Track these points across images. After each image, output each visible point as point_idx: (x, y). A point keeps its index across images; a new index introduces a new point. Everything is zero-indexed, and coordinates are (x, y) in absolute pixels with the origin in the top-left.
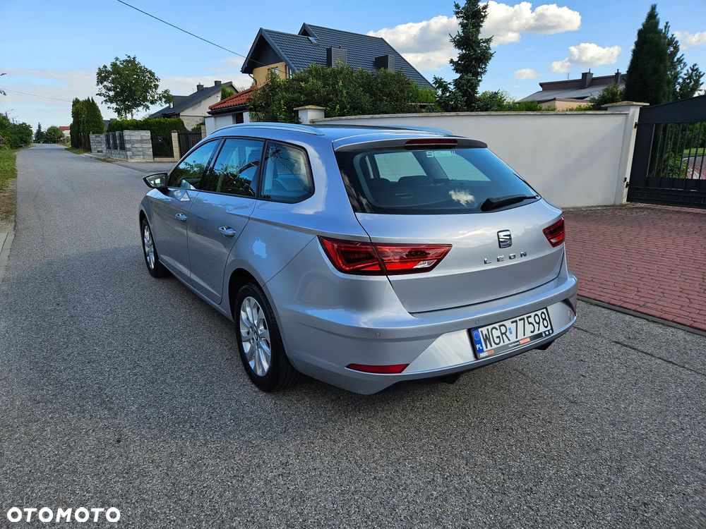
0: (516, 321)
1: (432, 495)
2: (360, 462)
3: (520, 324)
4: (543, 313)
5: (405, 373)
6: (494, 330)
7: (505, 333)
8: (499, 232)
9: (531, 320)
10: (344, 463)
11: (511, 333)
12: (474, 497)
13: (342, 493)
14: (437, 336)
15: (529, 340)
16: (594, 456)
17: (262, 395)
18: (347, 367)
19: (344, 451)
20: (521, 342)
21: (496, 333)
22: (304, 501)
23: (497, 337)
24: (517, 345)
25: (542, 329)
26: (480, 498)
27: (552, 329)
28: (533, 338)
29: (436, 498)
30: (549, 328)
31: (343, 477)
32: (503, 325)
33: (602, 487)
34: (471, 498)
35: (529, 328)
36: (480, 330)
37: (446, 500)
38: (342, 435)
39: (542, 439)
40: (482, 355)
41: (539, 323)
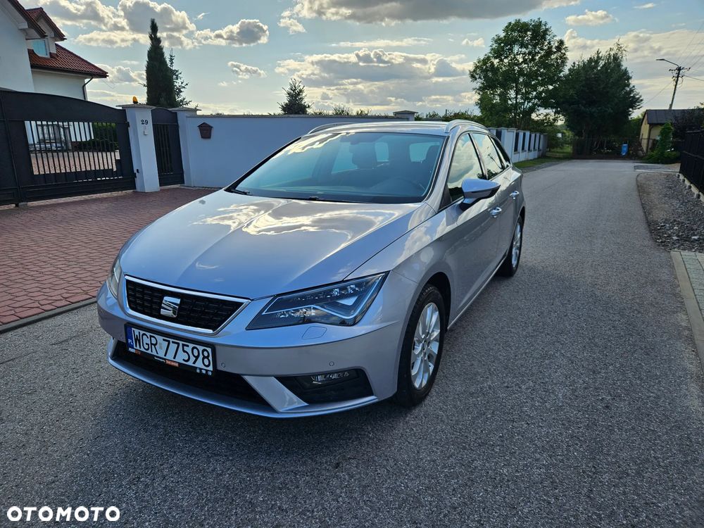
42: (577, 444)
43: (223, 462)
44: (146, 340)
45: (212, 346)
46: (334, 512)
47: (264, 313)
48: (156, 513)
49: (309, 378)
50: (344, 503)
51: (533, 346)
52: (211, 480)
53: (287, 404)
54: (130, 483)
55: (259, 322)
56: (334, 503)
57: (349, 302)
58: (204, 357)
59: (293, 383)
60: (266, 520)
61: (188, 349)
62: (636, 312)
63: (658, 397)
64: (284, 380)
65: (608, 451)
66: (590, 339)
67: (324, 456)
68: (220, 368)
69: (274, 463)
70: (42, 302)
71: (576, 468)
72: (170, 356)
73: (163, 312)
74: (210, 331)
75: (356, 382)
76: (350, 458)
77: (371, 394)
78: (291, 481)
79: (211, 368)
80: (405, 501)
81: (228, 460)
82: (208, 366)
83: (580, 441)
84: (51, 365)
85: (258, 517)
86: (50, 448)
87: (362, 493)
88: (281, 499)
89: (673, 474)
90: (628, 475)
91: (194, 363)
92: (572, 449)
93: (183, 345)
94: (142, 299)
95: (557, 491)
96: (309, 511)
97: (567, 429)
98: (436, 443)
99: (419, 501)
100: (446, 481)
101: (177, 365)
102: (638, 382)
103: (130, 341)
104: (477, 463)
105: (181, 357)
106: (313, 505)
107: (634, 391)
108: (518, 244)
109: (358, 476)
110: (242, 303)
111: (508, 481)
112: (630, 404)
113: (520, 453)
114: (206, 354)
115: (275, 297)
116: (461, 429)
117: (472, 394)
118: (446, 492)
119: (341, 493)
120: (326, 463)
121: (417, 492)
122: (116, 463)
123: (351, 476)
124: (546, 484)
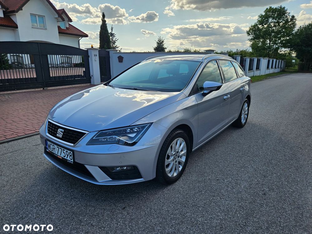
42: (241, 211)
43: (77, 202)
44: (52, 147)
45: (73, 151)
46: (114, 229)
47: (94, 138)
48: (41, 220)
49: (113, 168)
50: (120, 225)
51: (239, 161)
52: (69, 209)
53: (102, 179)
54: (37, 206)
55: (92, 142)
56: (116, 225)
57: (132, 135)
58: (70, 156)
59: (106, 170)
60: (84, 229)
61: (65, 152)
62: (299, 149)
63: (294, 192)
64: (102, 168)
65: (256, 215)
66: (269, 160)
67: (120, 203)
68: (76, 161)
69: (97, 204)
70: (36, 128)
71: (236, 222)
72: (59, 154)
73: (58, 135)
74: (72, 145)
75: (134, 172)
76: (131, 206)
77: (141, 178)
78: (102, 213)
79: (72, 161)
80: (147, 228)
81: (79, 201)
82: (71, 159)
83: (243, 209)
84: (29, 154)
85: (81, 227)
86: (13, 188)
87: (130, 222)
88: (93, 220)
89: (285, 231)
90: (262, 228)
91: (67, 158)
92: (238, 212)
93: (63, 150)
94: (52, 129)
95: (222, 232)
96: (103, 227)
97: (239, 203)
98: (173, 203)
99: (154, 229)
100: (170, 221)
101: (61, 158)
102: (286, 183)
103: (47, 146)
104: (188, 214)
105: (63, 155)
106: (106, 225)
107: (282, 188)
108: (246, 113)
109: (131, 214)
110: (86, 133)
111: (200, 224)
112: (277, 194)
113: (211, 212)
114: (71, 154)
115: (99, 131)
116: (187, 197)
117: (199, 182)
118: (168, 226)
119: (121, 221)
120: (120, 206)
121: (155, 224)
122: (35, 197)
123: (128, 214)
124: (218, 228)
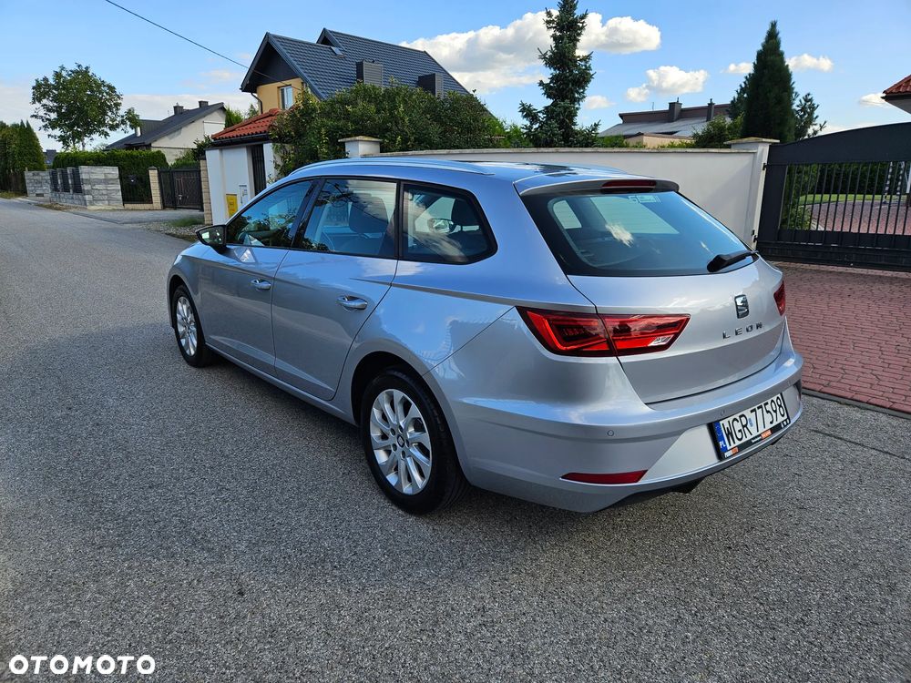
0: (754, 410)
1: (687, 637)
2: (577, 600)
3: (759, 411)
4: (778, 398)
5: (641, 482)
6: (735, 422)
7: (746, 426)
8: (736, 297)
9: (769, 407)
10: (559, 605)
11: (751, 425)
12: (740, 637)
13: (572, 642)
14: (679, 433)
15: (769, 433)
16: (855, 573)
17: (412, 519)
18: (563, 477)
19: (551, 588)
20: (763, 436)
21: (738, 426)
22: (528, 658)
23: (740, 431)
24: (760, 440)
25: (781, 419)
26: (747, 636)
27: (788, 418)
28: (774, 430)
29: (694, 641)
30: (786, 417)
31: (564, 621)
32: (743, 415)
33: (882, 611)
34: (736, 638)
35: (768, 418)
36: (721, 422)
37: (706, 642)
38: (539, 567)
39: (788, 556)
40: (727, 454)
41: (775, 411)
